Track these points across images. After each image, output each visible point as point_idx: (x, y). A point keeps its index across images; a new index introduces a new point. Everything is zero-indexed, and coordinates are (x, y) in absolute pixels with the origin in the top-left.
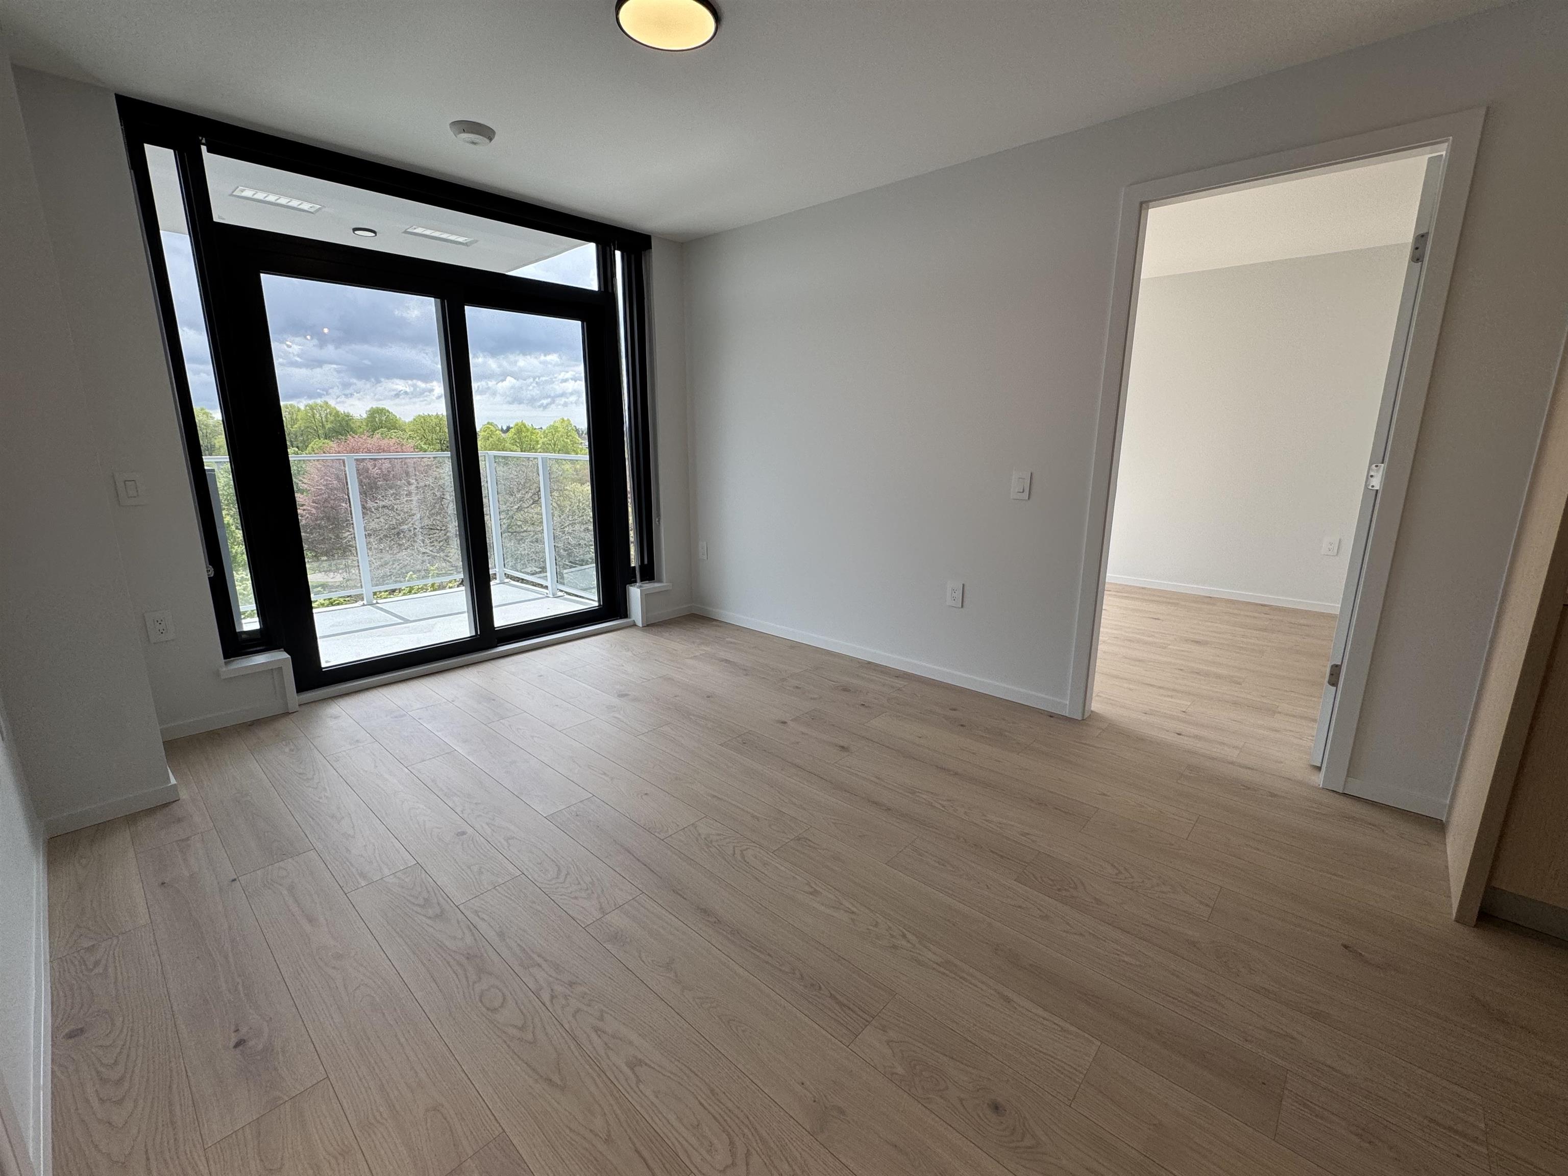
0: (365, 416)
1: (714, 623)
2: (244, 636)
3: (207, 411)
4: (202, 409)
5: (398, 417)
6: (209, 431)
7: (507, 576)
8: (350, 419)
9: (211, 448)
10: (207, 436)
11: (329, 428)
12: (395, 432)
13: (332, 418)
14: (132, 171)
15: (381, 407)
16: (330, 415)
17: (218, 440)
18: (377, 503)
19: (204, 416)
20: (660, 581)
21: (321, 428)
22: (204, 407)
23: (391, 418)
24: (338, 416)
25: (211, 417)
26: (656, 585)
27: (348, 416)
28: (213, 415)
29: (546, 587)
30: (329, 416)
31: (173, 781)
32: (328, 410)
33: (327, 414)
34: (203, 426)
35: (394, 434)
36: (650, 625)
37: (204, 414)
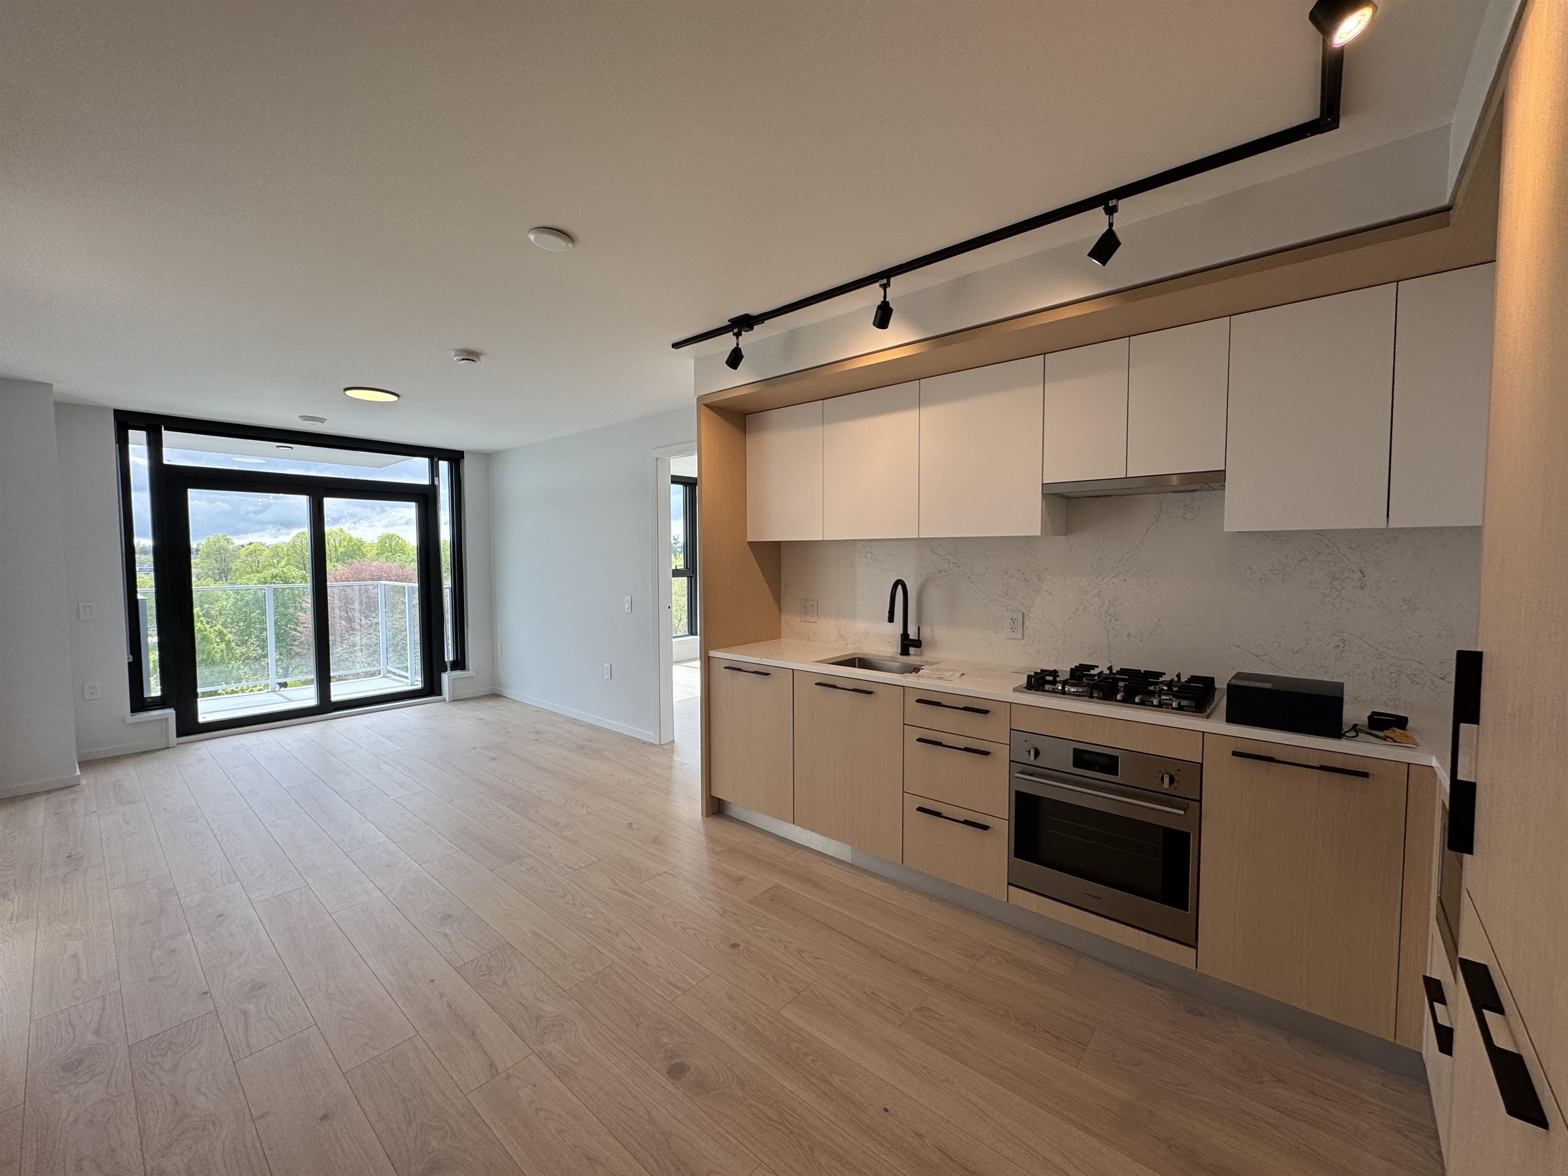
0: (376, 541)
1: (503, 699)
2: (149, 700)
3: (229, 537)
4: (224, 536)
5: (407, 542)
6: (228, 555)
7: (389, 672)
8: (362, 544)
9: (228, 571)
10: (225, 560)
11: (341, 553)
12: (399, 556)
13: (345, 543)
14: (117, 445)
15: (391, 533)
16: (344, 540)
17: (235, 564)
18: (371, 620)
19: (226, 542)
20: (468, 670)
21: (334, 552)
22: (226, 534)
23: (400, 542)
24: (351, 541)
25: (231, 543)
26: (466, 672)
27: (360, 542)
28: (234, 541)
29: (407, 678)
30: (342, 541)
31: (78, 773)
32: (342, 536)
33: (341, 540)
34: (222, 551)
35: (398, 557)
36: (455, 700)
37: (225, 540)
